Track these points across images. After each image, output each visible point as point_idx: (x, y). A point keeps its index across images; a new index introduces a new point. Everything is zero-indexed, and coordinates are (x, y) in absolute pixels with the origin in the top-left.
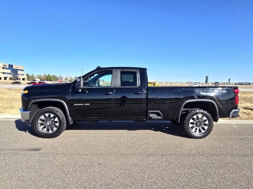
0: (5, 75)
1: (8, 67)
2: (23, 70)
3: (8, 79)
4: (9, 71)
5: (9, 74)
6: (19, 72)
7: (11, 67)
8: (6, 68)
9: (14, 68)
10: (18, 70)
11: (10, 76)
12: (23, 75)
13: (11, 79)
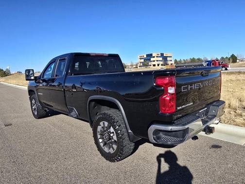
0: (158, 62)
1: (160, 55)
2: (171, 57)
3: (160, 65)
4: (161, 59)
5: (161, 61)
6: (168, 59)
7: (162, 54)
8: (159, 57)
9: (165, 55)
10: (167, 57)
11: (161, 63)
12: (171, 61)
13: (162, 65)
